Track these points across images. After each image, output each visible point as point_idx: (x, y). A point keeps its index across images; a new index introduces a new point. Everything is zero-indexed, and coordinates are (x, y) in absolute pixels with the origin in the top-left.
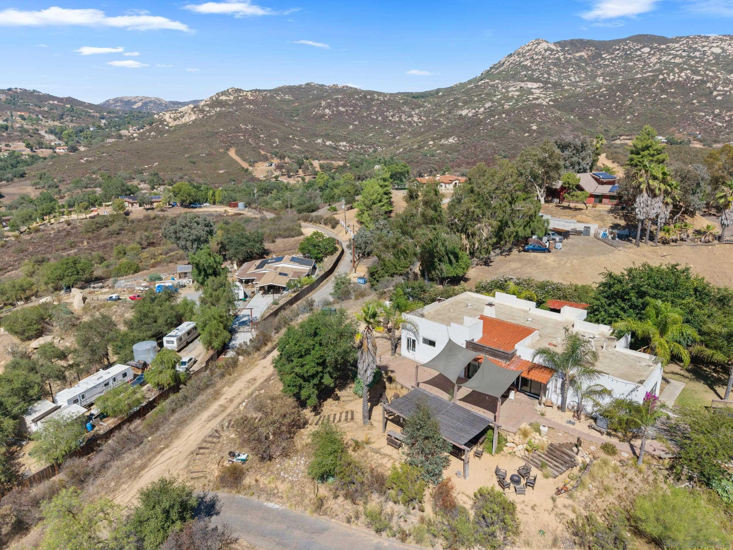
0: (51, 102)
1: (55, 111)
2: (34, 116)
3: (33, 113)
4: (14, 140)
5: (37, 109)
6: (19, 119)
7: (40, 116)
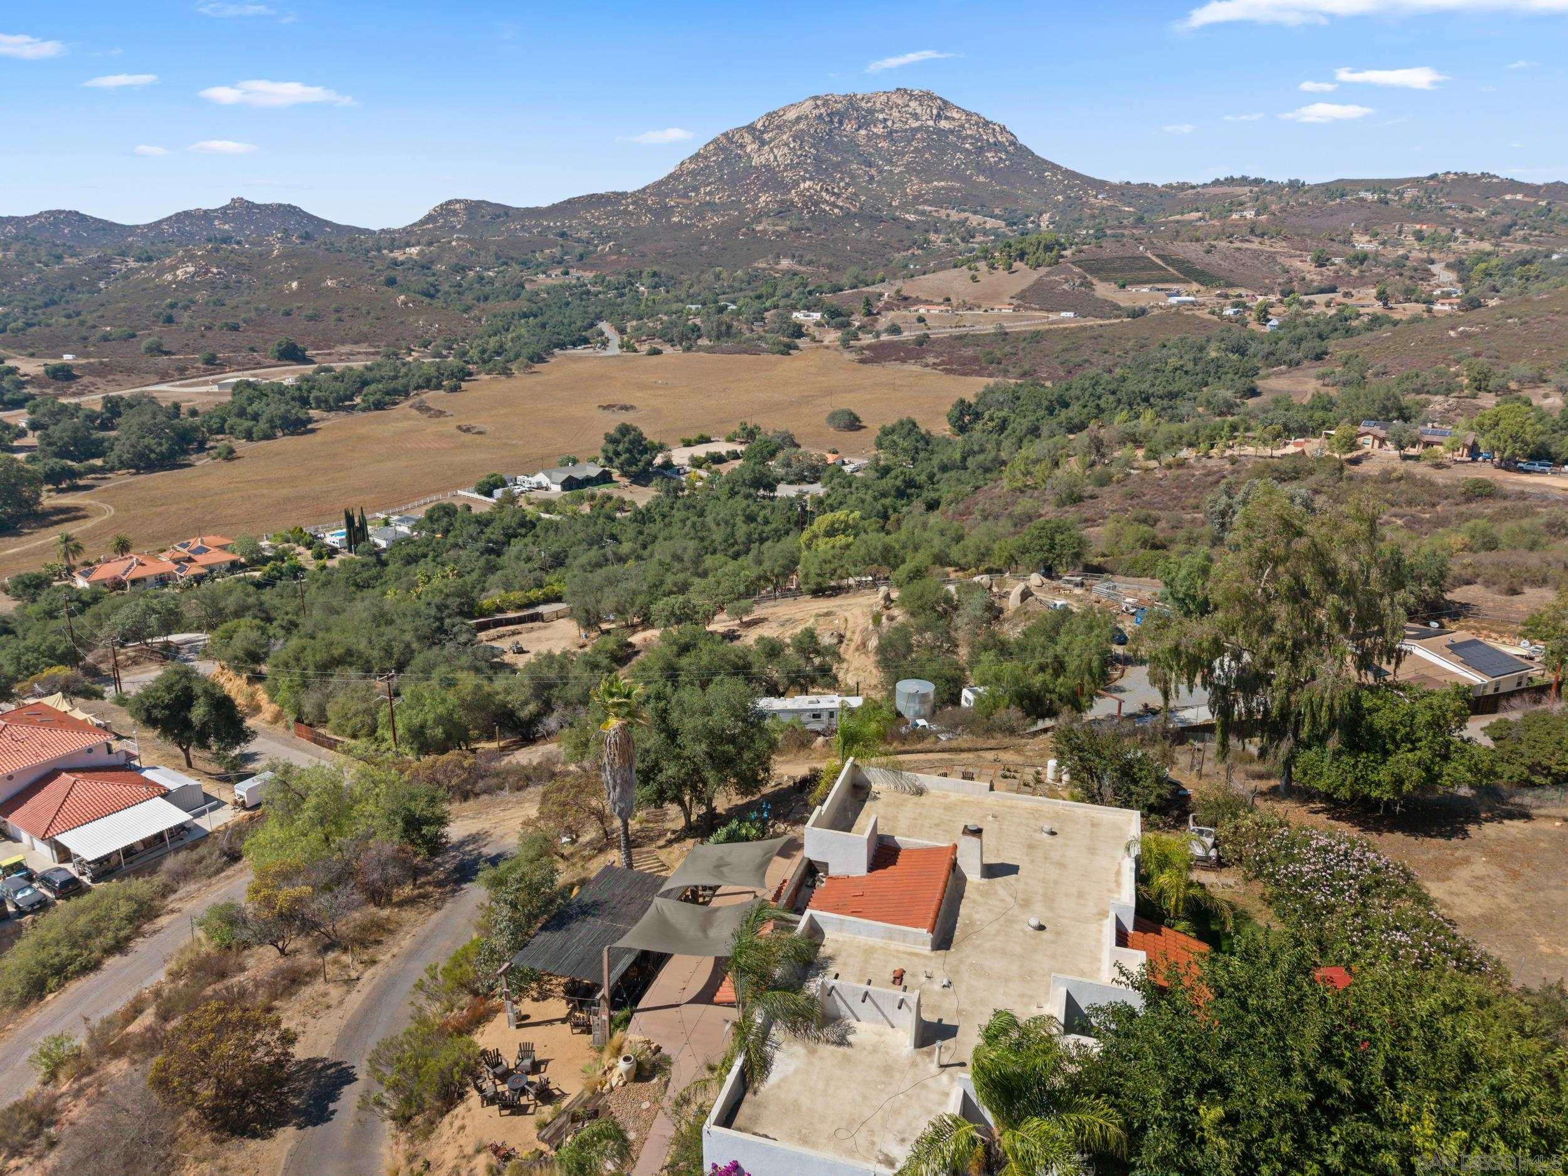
0: (1508, 197)
1: (1499, 217)
2: (1444, 231)
3: (1446, 225)
4: (1365, 285)
5: (1462, 215)
6: (1411, 238)
7: (1459, 231)
